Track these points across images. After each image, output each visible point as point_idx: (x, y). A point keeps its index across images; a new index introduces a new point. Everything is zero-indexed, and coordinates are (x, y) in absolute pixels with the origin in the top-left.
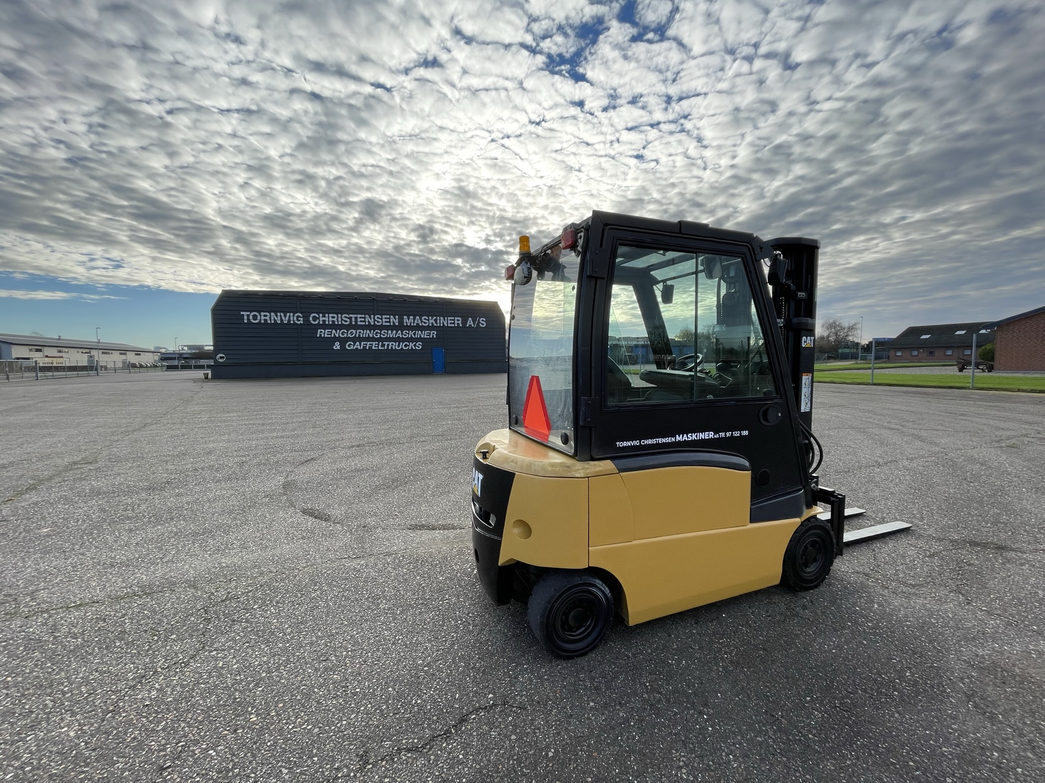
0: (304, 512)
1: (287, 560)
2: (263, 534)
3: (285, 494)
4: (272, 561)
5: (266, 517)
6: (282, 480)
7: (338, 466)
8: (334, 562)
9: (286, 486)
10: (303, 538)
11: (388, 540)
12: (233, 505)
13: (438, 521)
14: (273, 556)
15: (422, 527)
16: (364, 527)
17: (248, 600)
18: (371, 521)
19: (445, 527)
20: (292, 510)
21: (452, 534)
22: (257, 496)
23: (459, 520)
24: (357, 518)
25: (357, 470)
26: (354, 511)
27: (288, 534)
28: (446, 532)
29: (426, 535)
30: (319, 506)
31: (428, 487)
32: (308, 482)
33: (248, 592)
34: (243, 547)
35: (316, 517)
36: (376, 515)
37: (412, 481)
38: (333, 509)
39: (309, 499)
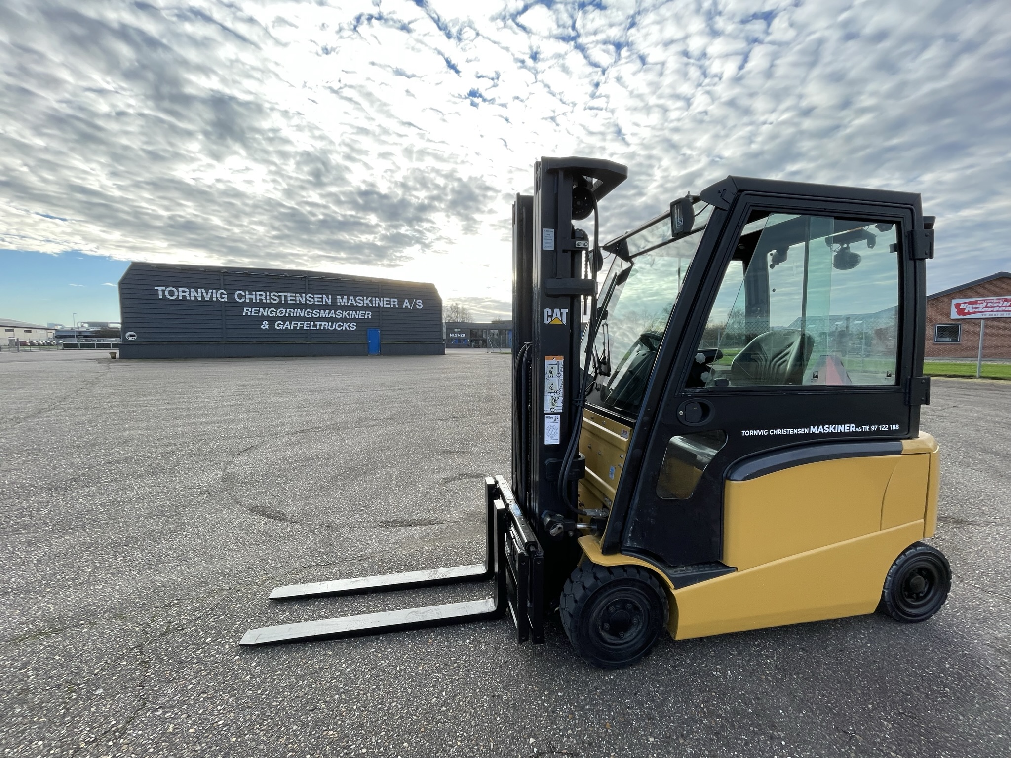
0: (254, 510)
1: (241, 572)
2: (206, 541)
3: (227, 490)
4: (222, 574)
5: (206, 518)
6: (220, 473)
7: (283, 454)
8: (301, 571)
9: (226, 478)
10: (257, 542)
11: (359, 540)
12: (162, 506)
13: (411, 515)
14: (222, 568)
15: (395, 523)
16: (328, 526)
17: (196, 630)
18: (336, 519)
19: (421, 523)
20: (237, 508)
21: (430, 530)
22: (192, 494)
23: (435, 513)
24: (317, 516)
26: (313, 507)
27: (237, 538)
28: (423, 528)
29: (402, 533)
30: (270, 502)
31: (391, 476)
32: (251, 474)
33: (195, 620)
34: (182, 558)
35: (268, 516)
36: (338, 510)
37: (371, 470)
38: (287, 505)
39: (256, 494)
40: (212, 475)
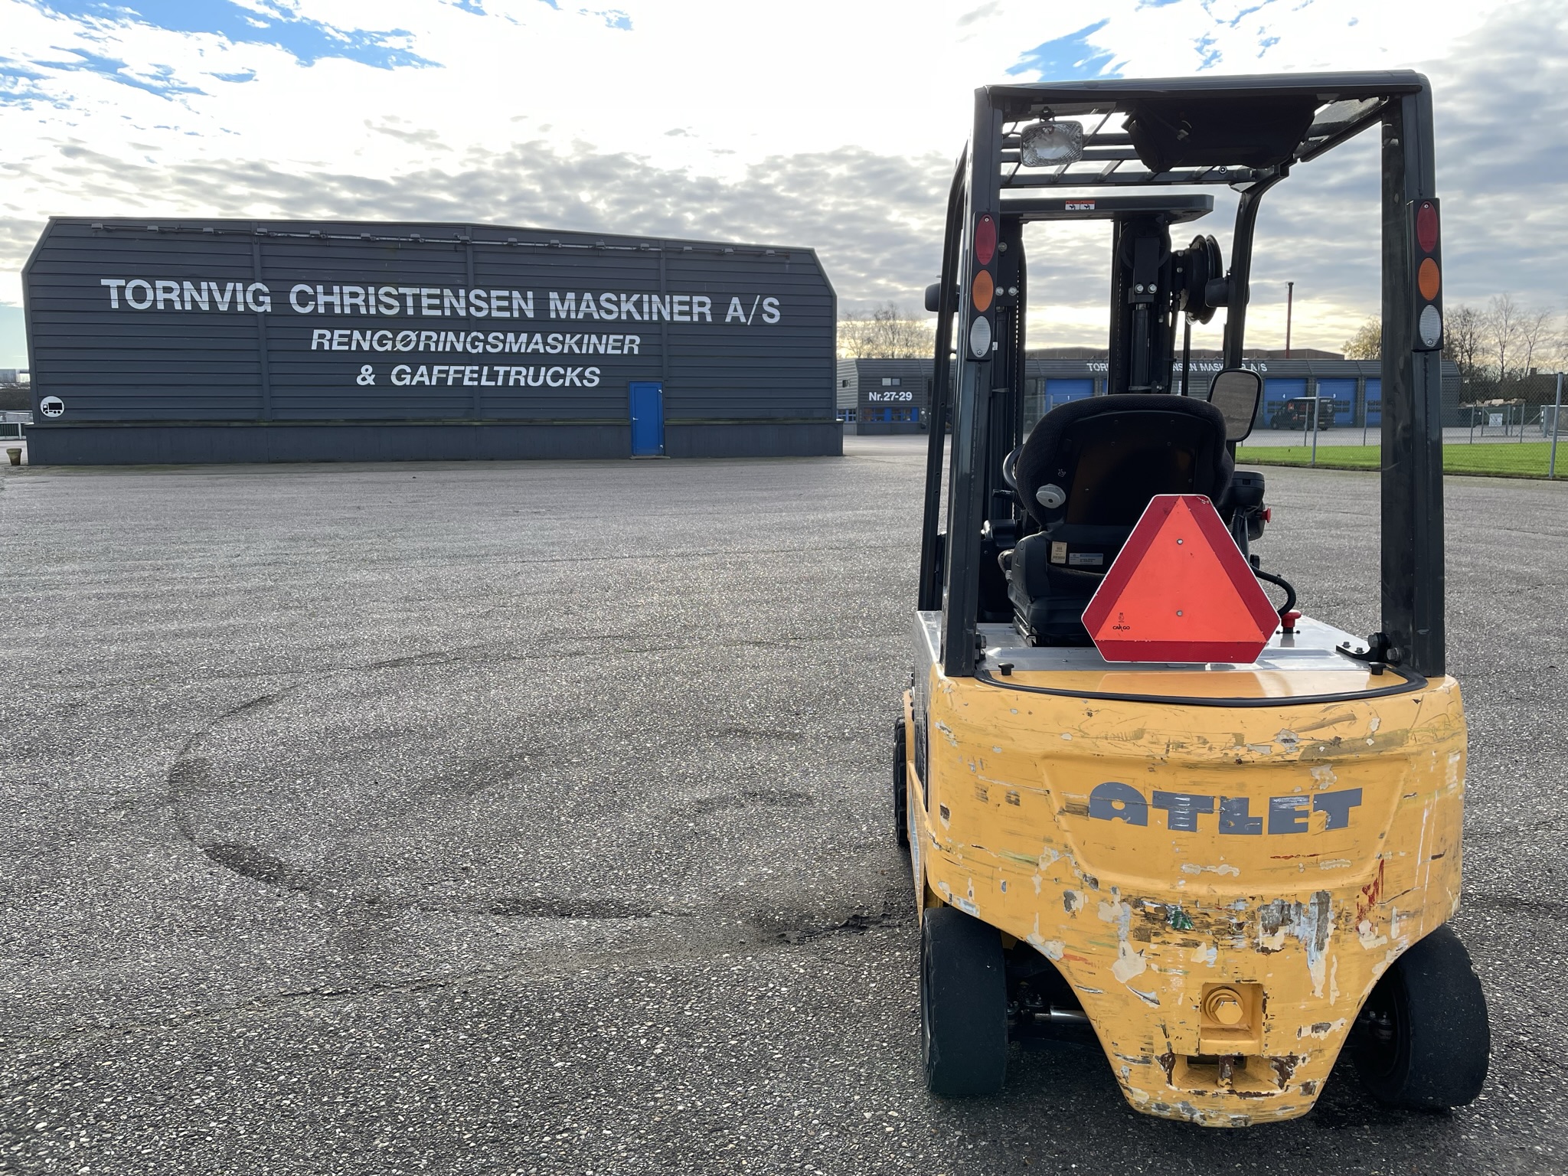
0: (224, 855)
1: (146, 992)
2: (93, 917)
3: (172, 801)
4: (105, 995)
5: (107, 866)
6: (169, 758)
7: (332, 719)
8: (272, 1003)
9: (183, 776)
10: (199, 929)
11: (430, 942)
12: (27, 830)
13: (580, 890)
14: (108, 982)
15: (534, 907)
16: (372, 902)
18: (394, 885)
19: (597, 910)
20: (182, 846)
21: (611, 929)
22: (94, 805)
23: (640, 889)
24: (356, 876)
25: (379, 734)
26: (354, 856)
27: (159, 917)
28: (596, 924)
29: (542, 931)
30: (257, 836)
31: (569, 788)
32: (239, 768)
34: (36, 951)
35: (243, 871)
36: (410, 867)
37: (526, 769)
38: (296, 847)
39: (234, 815)
40: (150, 765)
